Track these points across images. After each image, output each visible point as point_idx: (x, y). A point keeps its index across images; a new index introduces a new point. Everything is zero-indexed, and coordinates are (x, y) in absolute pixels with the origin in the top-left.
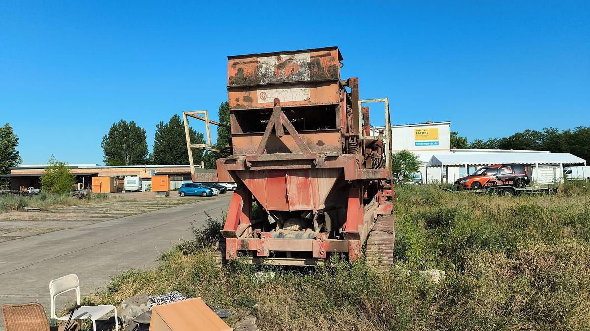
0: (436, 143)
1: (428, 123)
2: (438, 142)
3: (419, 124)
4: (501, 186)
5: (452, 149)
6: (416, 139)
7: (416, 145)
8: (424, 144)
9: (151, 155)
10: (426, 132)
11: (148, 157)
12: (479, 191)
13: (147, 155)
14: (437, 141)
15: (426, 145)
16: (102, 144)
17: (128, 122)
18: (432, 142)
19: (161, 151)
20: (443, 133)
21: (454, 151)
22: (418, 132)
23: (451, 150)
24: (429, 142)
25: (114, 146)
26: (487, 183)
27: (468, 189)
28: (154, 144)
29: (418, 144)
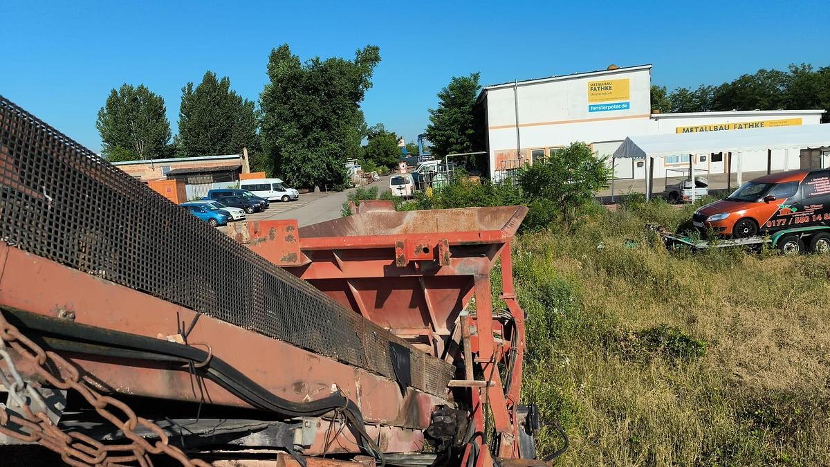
0: (626, 106)
1: (611, 69)
2: (628, 104)
3: (596, 73)
4: (804, 225)
5: (653, 115)
6: (591, 100)
7: (590, 111)
8: (604, 108)
9: (175, 138)
10: (607, 87)
11: (171, 142)
12: (754, 240)
13: (169, 138)
14: (627, 101)
15: (606, 110)
16: (98, 123)
17: (135, 88)
18: (618, 104)
19: (190, 130)
20: (639, 85)
21: (657, 119)
22: (593, 88)
23: (651, 118)
24: (613, 104)
25: (115, 126)
26: (771, 220)
27: (728, 237)
28: (179, 119)
29: (594, 108)
